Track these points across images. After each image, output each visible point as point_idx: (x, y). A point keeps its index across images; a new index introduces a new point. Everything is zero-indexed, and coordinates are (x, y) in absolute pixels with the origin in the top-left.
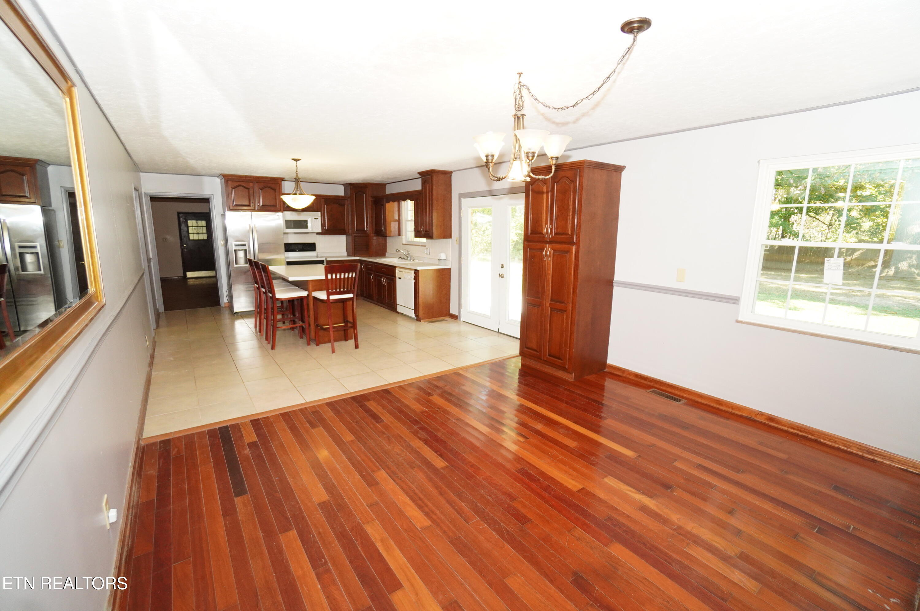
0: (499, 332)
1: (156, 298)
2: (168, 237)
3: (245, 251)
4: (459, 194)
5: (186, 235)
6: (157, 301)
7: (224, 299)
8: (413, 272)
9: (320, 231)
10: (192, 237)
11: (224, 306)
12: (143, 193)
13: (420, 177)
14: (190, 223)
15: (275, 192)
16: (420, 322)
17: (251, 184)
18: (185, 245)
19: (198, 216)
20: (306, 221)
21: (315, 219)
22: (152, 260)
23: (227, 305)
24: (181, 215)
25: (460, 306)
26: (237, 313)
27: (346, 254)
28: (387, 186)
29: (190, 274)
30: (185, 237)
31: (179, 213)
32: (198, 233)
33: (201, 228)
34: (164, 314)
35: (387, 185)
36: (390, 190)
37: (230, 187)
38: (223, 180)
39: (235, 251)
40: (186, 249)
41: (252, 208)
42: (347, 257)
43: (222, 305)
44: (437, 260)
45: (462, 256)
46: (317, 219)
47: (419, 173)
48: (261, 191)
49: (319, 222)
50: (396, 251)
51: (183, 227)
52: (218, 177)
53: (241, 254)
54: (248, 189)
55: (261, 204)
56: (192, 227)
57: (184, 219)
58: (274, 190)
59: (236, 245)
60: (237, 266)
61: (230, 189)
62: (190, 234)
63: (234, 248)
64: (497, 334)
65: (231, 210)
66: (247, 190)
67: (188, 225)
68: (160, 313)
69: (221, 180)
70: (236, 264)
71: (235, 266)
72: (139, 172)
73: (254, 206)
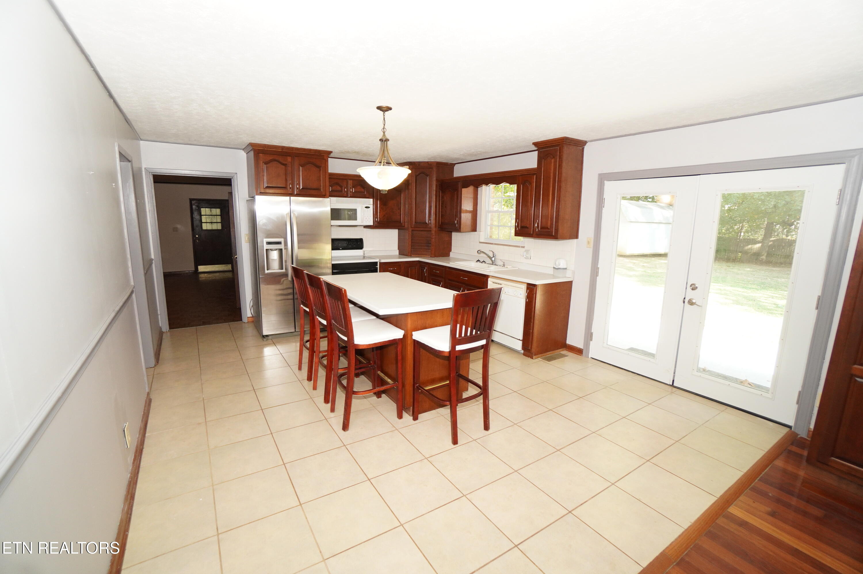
0: (672, 385)
1: (159, 313)
2: (179, 226)
3: (281, 250)
4: (600, 175)
5: (199, 224)
6: (159, 316)
7: (248, 312)
8: (524, 287)
9: (371, 223)
10: (205, 227)
11: (247, 322)
12: (143, 170)
13: (536, 149)
14: (204, 211)
15: (320, 170)
16: (533, 359)
17: (289, 159)
18: (197, 236)
19: (211, 203)
20: (355, 210)
21: (366, 207)
22: (154, 262)
23: (250, 320)
24: (193, 202)
25: (589, 336)
26: (267, 336)
27: (397, 252)
28: (456, 167)
29: (202, 268)
30: (197, 226)
31: (191, 200)
32: (212, 223)
33: (216, 216)
34: (169, 334)
35: (456, 165)
36: (459, 172)
37: (262, 162)
38: (252, 153)
39: (267, 250)
40: (198, 240)
41: (290, 191)
42: (400, 258)
43: (245, 319)
44: (553, 268)
45: (601, 265)
46: (369, 207)
47: (535, 144)
48: (301, 168)
49: (371, 211)
50: (478, 252)
51: (196, 216)
52: (243, 150)
53: (274, 255)
54: (285, 165)
55: (301, 187)
56: (206, 215)
57: (197, 206)
58: (319, 167)
59: (269, 243)
60: (269, 271)
61: (262, 164)
62: (203, 224)
63: (266, 247)
64: (670, 388)
65: (262, 194)
66: (284, 167)
67: (201, 213)
68: (163, 332)
69: (247, 154)
70: (267, 270)
71: (266, 272)
72: (138, 140)
73: (293, 188)
